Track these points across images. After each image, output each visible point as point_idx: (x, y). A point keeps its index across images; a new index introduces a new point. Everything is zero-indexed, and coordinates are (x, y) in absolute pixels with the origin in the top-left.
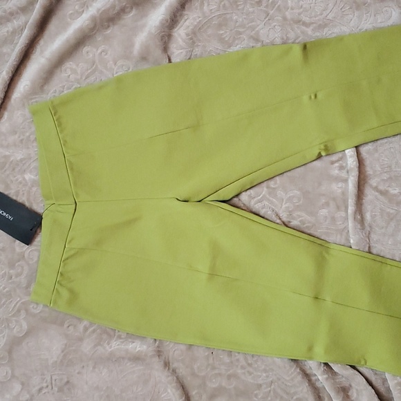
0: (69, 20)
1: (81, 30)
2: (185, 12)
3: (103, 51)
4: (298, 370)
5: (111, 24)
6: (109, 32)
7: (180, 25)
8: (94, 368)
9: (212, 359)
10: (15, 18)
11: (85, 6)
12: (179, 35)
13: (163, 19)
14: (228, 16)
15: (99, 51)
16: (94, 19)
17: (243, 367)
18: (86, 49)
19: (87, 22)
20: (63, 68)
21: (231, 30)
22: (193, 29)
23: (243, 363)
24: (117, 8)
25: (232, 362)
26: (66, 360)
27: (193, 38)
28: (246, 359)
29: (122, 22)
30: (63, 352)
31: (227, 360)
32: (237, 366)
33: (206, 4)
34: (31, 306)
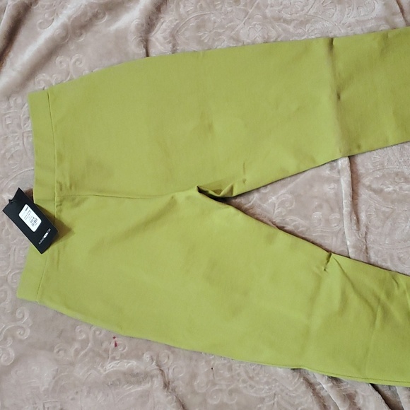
0: (39, 29)
1: (52, 39)
2: (161, 15)
3: (77, 60)
4: (302, 380)
5: (83, 31)
6: (82, 39)
7: (155, 31)
8: (89, 392)
9: (212, 375)
11: (55, 13)
12: (157, 39)
13: (138, 24)
14: (206, 17)
15: (73, 60)
16: (65, 27)
17: (244, 382)
18: (59, 59)
19: (58, 32)
20: (36, 80)
21: (210, 31)
22: (171, 32)
23: (244, 376)
24: (90, 14)
25: (232, 377)
26: (58, 387)
28: (247, 372)
29: (95, 29)
30: (54, 378)
31: (227, 375)
32: (238, 380)
33: (182, 6)
34: (18, 333)
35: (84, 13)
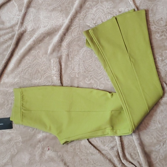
0: (26, 41)
1: (30, 45)
2: (66, 37)
3: (38, 52)
4: (112, 165)
5: (40, 42)
6: (40, 45)
7: (64, 41)
8: (40, 165)
9: (81, 161)
10: (8, 42)
11: (31, 36)
12: (64, 45)
13: (58, 40)
14: (81, 37)
15: (37, 52)
16: (34, 41)
17: (92, 165)
18: (32, 51)
19: (32, 42)
20: (25, 59)
21: (82, 42)
22: (69, 43)
23: (92, 163)
24: (42, 37)
25: (88, 163)
26: (31, 162)
27: (69, 45)
29: (44, 41)
30: (29, 160)
31: (87, 162)
32: (90, 164)
33: (73, 33)
34: (18, 144)
35: (41, 36)
